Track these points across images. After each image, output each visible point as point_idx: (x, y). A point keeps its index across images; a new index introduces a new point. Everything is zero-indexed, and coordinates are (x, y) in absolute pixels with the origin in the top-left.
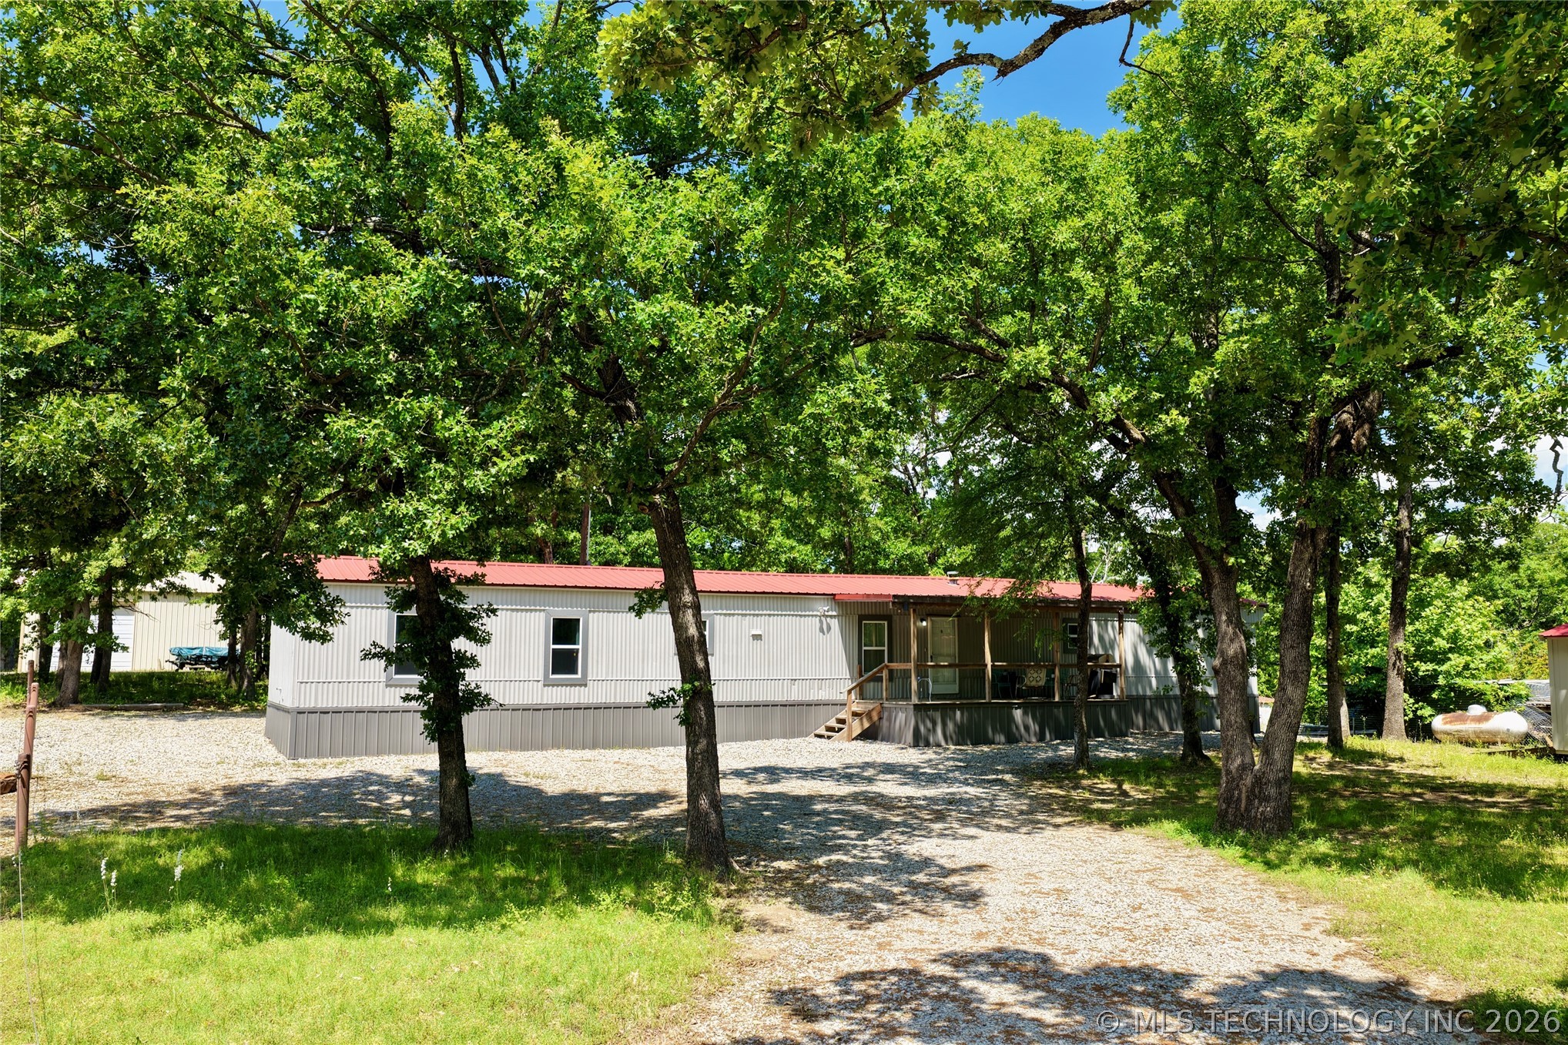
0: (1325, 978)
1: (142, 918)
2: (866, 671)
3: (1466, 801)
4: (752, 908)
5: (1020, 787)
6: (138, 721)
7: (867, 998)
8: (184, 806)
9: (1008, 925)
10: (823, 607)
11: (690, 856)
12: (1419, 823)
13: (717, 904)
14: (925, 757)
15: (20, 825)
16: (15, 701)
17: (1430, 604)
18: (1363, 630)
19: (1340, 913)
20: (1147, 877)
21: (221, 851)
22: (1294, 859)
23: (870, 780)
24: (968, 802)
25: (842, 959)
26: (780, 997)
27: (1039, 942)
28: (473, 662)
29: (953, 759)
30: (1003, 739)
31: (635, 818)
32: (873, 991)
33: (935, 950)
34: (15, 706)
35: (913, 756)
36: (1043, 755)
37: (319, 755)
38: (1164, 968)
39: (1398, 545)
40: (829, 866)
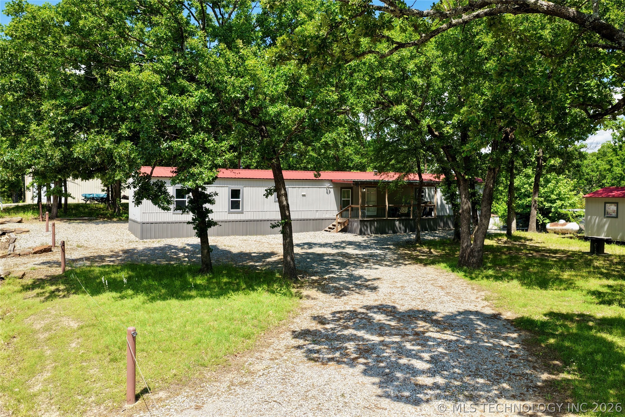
0: (477, 313)
1: (114, 294)
2: (344, 207)
3: (547, 256)
4: (305, 292)
5: (395, 250)
6: (80, 224)
7: (340, 318)
8: (111, 257)
9: (385, 297)
10: (327, 185)
11: (284, 275)
12: (525, 264)
13: (294, 291)
14: (364, 239)
15: (63, 264)
16: (35, 217)
17: (550, 182)
18: (526, 191)
19: (489, 294)
20: (431, 282)
21: (130, 273)
22: (480, 276)
23: (344, 248)
24: (376, 256)
25: (333, 307)
26: (314, 318)
27: (394, 302)
28: (211, 211)
29: (373, 240)
30: (391, 232)
31: (264, 262)
32: (342, 316)
33: (362, 305)
34: (35, 219)
35: (359, 239)
36: (405, 238)
37: (151, 238)
38: (430, 310)
39: (538, 161)
40: (329, 278)
